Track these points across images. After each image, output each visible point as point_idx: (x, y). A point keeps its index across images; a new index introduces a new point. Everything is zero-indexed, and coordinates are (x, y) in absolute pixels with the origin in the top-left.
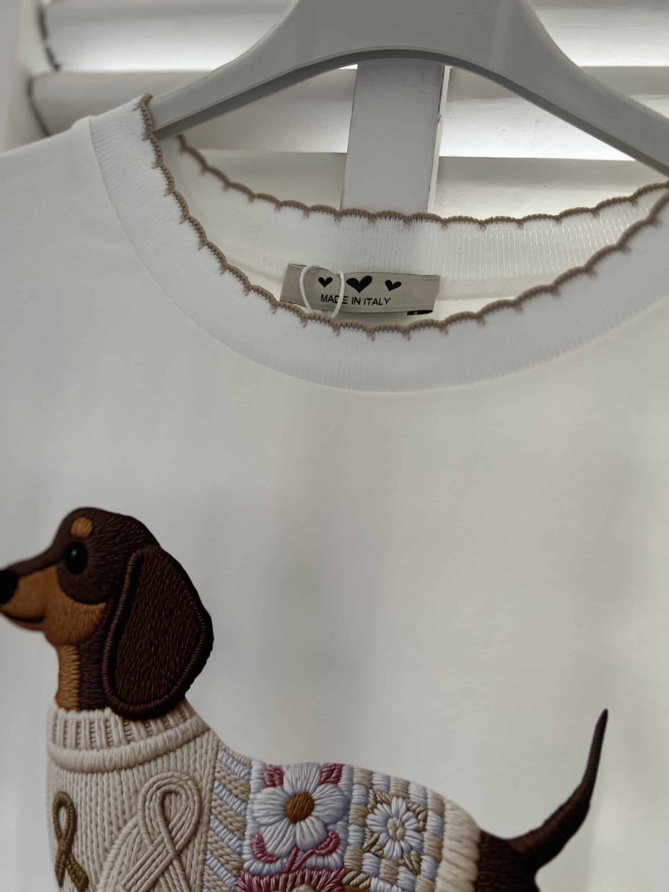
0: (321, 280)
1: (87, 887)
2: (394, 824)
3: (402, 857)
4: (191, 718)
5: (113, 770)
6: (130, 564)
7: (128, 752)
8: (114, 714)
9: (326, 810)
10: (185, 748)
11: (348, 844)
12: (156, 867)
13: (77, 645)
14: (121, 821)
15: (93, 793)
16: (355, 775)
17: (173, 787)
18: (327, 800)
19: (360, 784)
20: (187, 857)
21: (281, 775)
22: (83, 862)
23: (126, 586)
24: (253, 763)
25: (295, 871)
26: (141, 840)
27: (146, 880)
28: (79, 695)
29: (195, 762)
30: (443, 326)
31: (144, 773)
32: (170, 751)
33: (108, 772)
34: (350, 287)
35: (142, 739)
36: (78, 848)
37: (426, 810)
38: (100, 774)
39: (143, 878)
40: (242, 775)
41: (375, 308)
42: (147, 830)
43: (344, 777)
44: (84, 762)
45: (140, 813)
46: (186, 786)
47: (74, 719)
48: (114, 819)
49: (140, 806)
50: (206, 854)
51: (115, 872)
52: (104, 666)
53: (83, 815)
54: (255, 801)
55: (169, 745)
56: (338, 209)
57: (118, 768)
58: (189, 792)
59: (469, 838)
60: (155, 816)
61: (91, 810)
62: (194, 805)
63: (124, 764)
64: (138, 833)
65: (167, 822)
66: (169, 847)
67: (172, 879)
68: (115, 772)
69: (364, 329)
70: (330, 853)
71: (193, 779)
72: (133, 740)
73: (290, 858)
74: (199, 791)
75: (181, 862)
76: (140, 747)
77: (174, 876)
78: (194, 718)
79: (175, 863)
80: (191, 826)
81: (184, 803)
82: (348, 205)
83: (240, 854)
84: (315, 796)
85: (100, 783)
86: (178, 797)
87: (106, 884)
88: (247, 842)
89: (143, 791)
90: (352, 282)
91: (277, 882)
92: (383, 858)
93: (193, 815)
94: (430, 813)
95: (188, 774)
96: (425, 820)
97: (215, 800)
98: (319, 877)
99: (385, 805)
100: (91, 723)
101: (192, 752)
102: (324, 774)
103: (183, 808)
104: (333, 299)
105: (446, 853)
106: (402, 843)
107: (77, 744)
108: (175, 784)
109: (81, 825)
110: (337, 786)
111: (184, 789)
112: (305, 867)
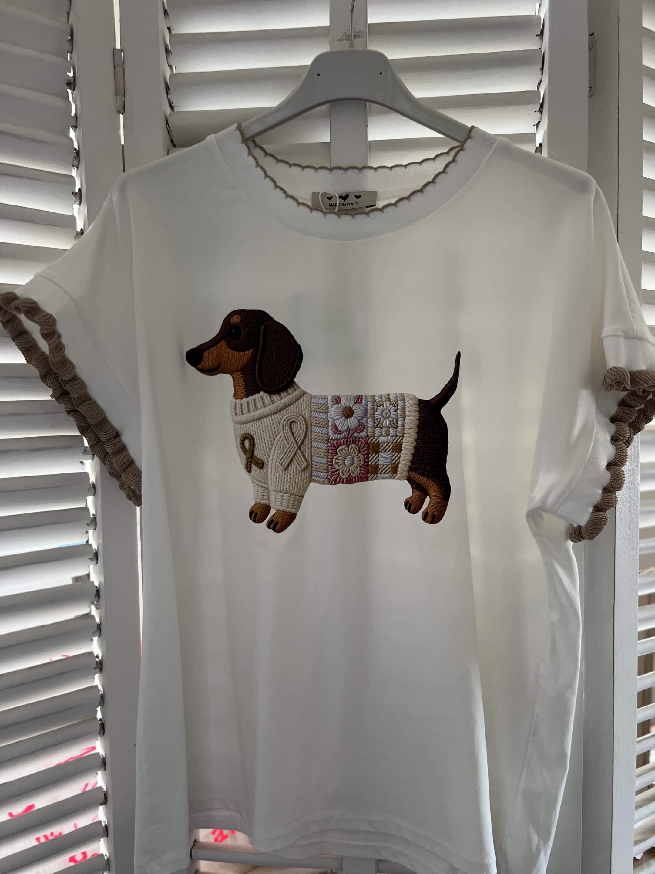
0: (328, 198)
1: (264, 466)
2: (386, 412)
3: (390, 424)
4: (298, 389)
5: (268, 416)
6: (262, 330)
7: (273, 407)
8: (265, 393)
9: (358, 414)
10: (297, 402)
11: (368, 427)
12: (291, 454)
13: (241, 370)
14: (274, 436)
15: (261, 427)
16: (368, 398)
17: (293, 420)
18: (358, 410)
19: (370, 401)
20: (303, 448)
21: (340, 399)
22: (260, 456)
23: (261, 340)
24: (328, 397)
25: (350, 438)
26: (284, 443)
27: (288, 459)
28: (246, 391)
29: (301, 408)
30: (381, 210)
31: (282, 415)
32: (291, 404)
33: (266, 417)
34: (341, 199)
35: (279, 401)
36: (257, 452)
37: (397, 401)
38: (262, 419)
39: (287, 459)
40: (324, 403)
41: (352, 207)
42: (286, 438)
43: (364, 400)
44: (254, 417)
45: (282, 432)
46: (299, 419)
47: (245, 401)
48: (271, 435)
49: (281, 429)
50: (312, 443)
51: (275, 457)
52: (257, 375)
53: (257, 437)
54: (331, 411)
55: (290, 402)
56: (330, 167)
57: (270, 415)
58: (300, 421)
59: (415, 404)
60: (288, 432)
61: (261, 434)
62: (304, 425)
63: (272, 412)
64: (282, 440)
65: (293, 434)
66: (295, 445)
67: (298, 458)
68: (269, 416)
69: (350, 215)
70: (362, 431)
71: (301, 415)
72: (275, 402)
73: (347, 433)
74: (305, 419)
75: (300, 450)
76: (278, 405)
77: (299, 457)
78: (299, 389)
79: (299, 451)
80: (303, 435)
81: (299, 426)
82: (333, 165)
83: (328, 434)
84: (353, 409)
85: (263, 423)
86: (296, 424)
87: (272, 463)
88: (330, 428)
89: (282, 422)
90: (341, 197)
91: (344, 441)
92: (383, 427)
93: (303, 430)
94: (399, 402)
95: (299, 414)
96: (398, 406)
97: (313, 420)
98: (359, 441)
99: (381, 407)
100: (254, 400)
101: (300, 403)
102: (356, 400)
103: (299, 428)
104: (335, 205)
105: (407, 413)
106: (390, 419)
107: (249, 411)
108: (294, 418)
109: (257, 442)
110: (361, 405)
111: (299, 420)
112: (353, 437)
